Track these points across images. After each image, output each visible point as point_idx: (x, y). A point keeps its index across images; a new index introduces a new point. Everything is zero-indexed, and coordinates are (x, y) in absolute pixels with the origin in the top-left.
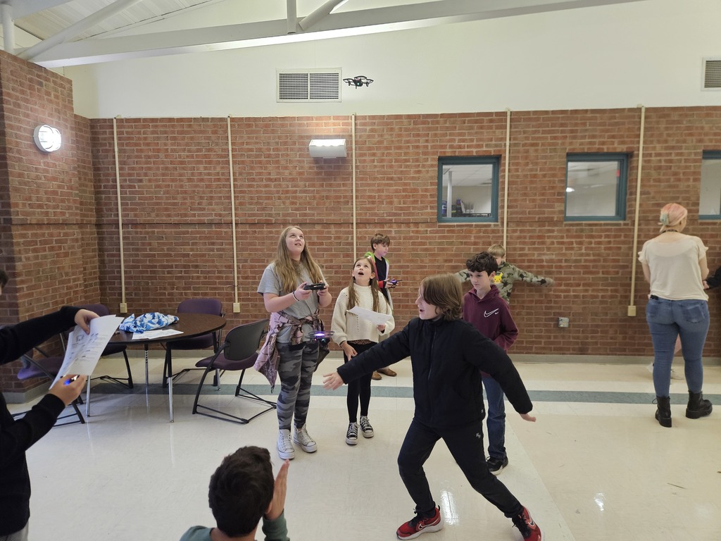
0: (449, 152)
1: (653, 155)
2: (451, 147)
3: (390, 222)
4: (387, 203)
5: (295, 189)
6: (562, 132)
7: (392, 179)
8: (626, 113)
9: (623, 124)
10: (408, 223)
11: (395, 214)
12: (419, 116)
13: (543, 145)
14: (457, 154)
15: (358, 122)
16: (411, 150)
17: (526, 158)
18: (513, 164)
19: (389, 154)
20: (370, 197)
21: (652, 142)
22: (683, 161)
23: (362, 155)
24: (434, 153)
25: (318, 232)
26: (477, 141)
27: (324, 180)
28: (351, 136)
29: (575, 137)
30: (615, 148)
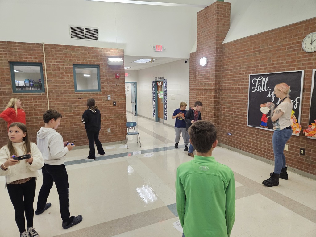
1: (51, 65)
6: (4, 51)
8: (35, 45)
9: (35, 50)
21: (50, 59)
22: (65, 68)
29: (11, 54)
30: (33, 61)
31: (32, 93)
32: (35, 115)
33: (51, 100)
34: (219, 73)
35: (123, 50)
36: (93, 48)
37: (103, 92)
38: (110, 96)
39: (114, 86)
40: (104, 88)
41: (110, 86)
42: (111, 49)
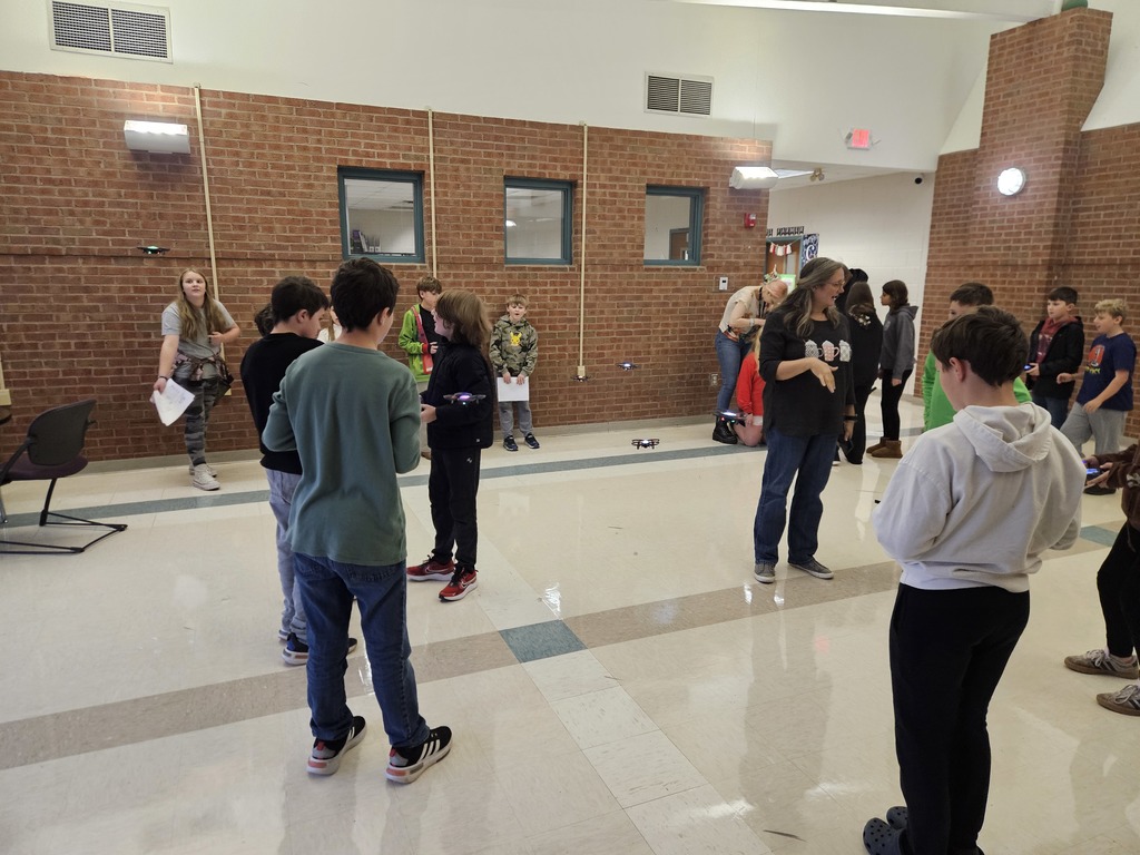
0: (352, 161)
1: (597, 186)
2: (355, 153)
3: (271, 259)
4: (265, 229)
5: (101, 199)
6: (498, 147)
7: (269, 193)
8: (568, 131)
9: (565, 144)
10: (299, 261)
11: (278, 247)
12: (305, 102)
13: (475, 162)
14: (364, 165)
15: (206, 99)
16: (296, 153)
17: (456, 178)
18: (441, 185)
19: (261, 156)
20: (236, 219)
21: (596, 169)
22: (627, 196)
23: (216, 153)
24: (332, 160)
25: (150, 271)
26: (390, 148)
27: (152, 187)
28: (196, 120)
29: (512, 156)
30: (558, 174)
31: (547, 266)
32: (550, 328)
33: (589, 287)
34: (1064, 218)
35: (771, 143)
36: (698, 138)
37: (711, 268)
38: (726, 279)
39: (738, 249)
40: (712, 256)
41: (729, 249)
42: (742, 140)
